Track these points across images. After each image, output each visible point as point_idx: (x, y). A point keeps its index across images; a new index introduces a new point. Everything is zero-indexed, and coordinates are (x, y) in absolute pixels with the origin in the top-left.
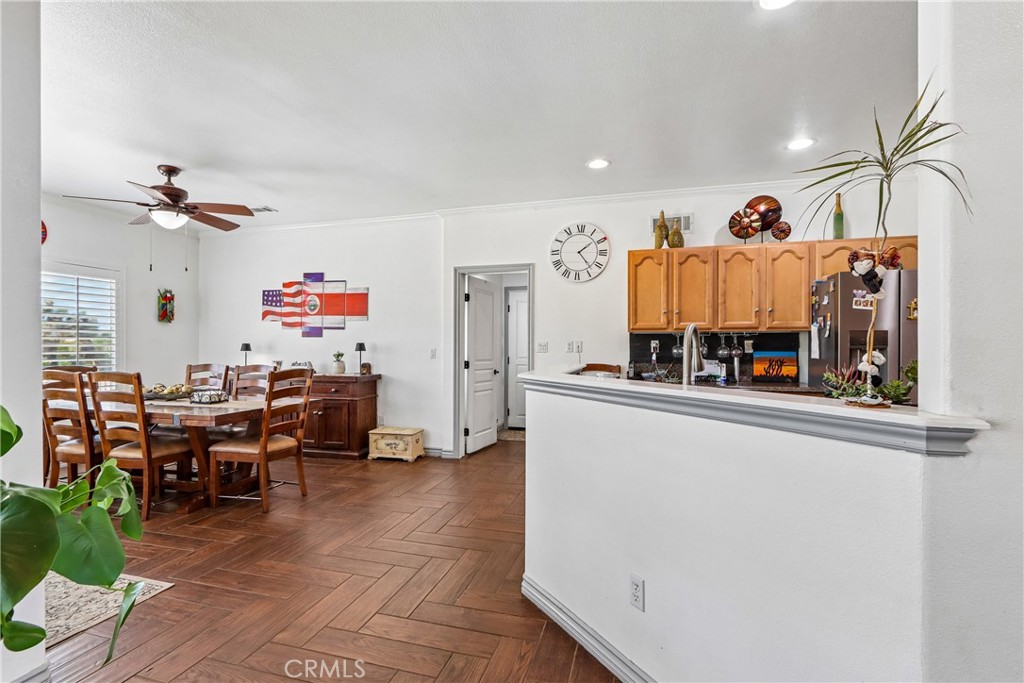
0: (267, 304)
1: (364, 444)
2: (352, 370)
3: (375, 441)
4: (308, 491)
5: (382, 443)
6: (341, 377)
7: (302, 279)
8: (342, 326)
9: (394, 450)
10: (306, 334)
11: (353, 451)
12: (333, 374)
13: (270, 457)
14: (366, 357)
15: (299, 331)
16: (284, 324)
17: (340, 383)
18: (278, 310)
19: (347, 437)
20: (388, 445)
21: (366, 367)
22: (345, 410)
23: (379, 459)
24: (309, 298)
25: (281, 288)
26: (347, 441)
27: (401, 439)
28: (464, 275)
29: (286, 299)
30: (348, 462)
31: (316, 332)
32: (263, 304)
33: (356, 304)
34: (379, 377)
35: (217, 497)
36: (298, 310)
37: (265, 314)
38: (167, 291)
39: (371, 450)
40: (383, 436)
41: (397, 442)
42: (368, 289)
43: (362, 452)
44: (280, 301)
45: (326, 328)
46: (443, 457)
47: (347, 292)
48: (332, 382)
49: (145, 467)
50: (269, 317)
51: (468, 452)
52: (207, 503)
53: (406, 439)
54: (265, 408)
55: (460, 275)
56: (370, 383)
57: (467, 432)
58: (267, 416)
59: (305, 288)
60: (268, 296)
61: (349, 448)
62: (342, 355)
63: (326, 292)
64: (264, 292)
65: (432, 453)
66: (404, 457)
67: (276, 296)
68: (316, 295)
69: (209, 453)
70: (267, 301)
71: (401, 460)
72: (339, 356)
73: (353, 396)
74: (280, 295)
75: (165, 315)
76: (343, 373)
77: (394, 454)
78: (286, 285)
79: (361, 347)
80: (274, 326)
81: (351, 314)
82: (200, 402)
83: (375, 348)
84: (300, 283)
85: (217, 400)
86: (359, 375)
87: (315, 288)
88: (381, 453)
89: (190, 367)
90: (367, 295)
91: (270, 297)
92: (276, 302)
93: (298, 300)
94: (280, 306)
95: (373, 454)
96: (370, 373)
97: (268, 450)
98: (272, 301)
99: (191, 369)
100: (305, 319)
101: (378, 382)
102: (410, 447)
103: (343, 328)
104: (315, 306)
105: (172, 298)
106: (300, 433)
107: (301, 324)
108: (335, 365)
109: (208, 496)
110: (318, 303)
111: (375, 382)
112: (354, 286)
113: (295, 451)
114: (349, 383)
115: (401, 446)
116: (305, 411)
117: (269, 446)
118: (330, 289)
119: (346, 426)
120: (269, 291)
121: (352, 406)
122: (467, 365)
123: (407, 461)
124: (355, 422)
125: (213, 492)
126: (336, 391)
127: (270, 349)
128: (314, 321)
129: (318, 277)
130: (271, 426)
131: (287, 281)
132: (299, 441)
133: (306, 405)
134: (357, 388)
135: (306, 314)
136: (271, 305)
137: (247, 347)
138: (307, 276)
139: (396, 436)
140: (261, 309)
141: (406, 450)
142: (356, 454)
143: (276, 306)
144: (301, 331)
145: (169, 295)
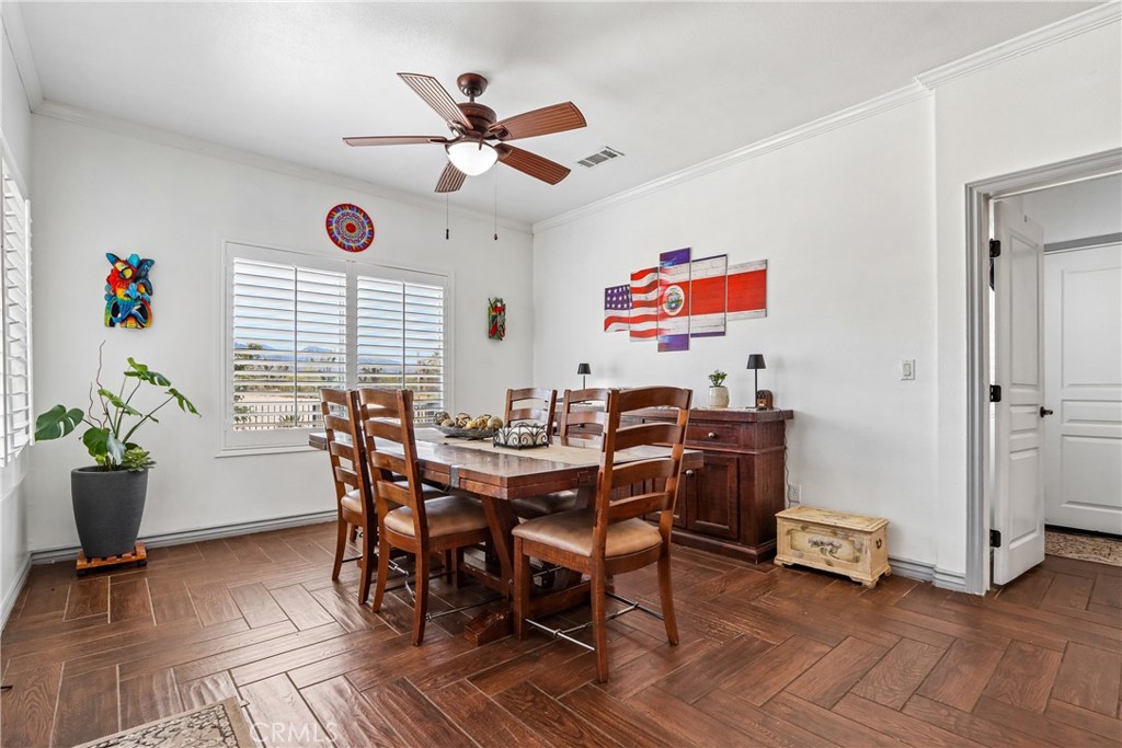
0: (611, 308)
1: (767, 536)
2: (741, 400)
3: (789, 532)
4: (680, 632)
5: (803, 539)
6: (724, 413)
7: (657, 263)
8: (721, 329)
9: (829, 557)
10: (663, 347)
11: (745, 544)
12: (709, 408)
13: (612, 566)
14: (766, 380)
15: (653, 342)
16: (634, 334)
17: (720, 424)
18: (624, 314)
19: (735, 518)
20: (816, 544)
21: (764, 397)
22: (732, 471)
23: (796, 567)
24: (668, 291)
25: (627, 281)
26: (735, 527)
27: (846, 538)
28: (987, 197)
29: (636, 297)
30: (740, 565)
31: (680, 343)
32: (606, 308)
33: (747, 290)
34: (790, 414)
35: (524, 621)
36: (652, 311)
37: (608, 322)
38: (497, 300)
39: (780, 548)
40: (806, 525)
41: (836, 541)
42: (766, 262)
43: (762, 549)
44: (628, 301)
45: (694, 335)
46: (938, 584)
47: (730, 273)
48: (707, 421)
49: (418, 552)
50: (614, 326)
51: (995, 582)
52: (509, 626)
53: (857, 538)
54: (602, 465)
55: (982, 198)
56: (774, 425)
57: (995, 538)
58: (605, 484)
59: (663, 276)
60: (612, 295)
61: (738, 539)
62: (723, 376)
63: (694, 278)
64: (607, 290)
65: (907, 571)
66: (854, 574)
67: (622, 294)
68: (678, 284)
69: (513, 537)
70: (611, 302)
71: (846, 579)
72: (718, 378)
73: (746, 447)
74: (627, 292)
75: (496, 331)
76: (726, 406)
77: (829, 564)
78: (635, 277)
79: (757, 362)
80: (620, 337)
81: (735, 308)
82: (506, 446)
83: (780, 365)
84: (655, 270)
85: (530, 442)
86: (755, 410)
87: (679, 273)
88: (801, 556)
89: (511, 393)
90: (764, 272)
91: (616, 297)
92: (623, 302)
93: (653, 296)
94: (628, 308)
95: (785, 556)
96: (772, 408)
97: (609, 551)
98: (617, 302)
99: (513, 396)
100: (662, 324)
101: (788, 422)
102: (867, 557)
103: (723, 334)
104: (678, 302)
105: (503, 309)
106: (666, 517)
107: (655, 332)
108: (712, 392)
109: (512, 615)
110: (682, 297)
111: (783, 423)
112: (741, 261)
113: (658, 554)
114: (740, 423)
115: (845, 550)
116: (675, 475)
117: (609, 542)
118: (700, 272)
119: (735, 500)
120: (613, 289)
121: (744, 465)
122: (996, 393)
123: (860, 584)
124: (751, 495)
125: (518, 608)
126: (716, 437)
127: (615, 371)
128: (675, 326)
129: (682, 257)
130: (612, 503)
131: (636, 270)
132: (663, 533)
133: (677, 463)
134: (755, 433)
135: (664, 316)
136: (616, 308)
137: (585, 369)
138: (665, 257)
139: (834, 530)
140: (603, 315)
141: (856, 560)
142: (753, 552)
143: (622, 308)
144: (657, 342)
145: (499, 305)
